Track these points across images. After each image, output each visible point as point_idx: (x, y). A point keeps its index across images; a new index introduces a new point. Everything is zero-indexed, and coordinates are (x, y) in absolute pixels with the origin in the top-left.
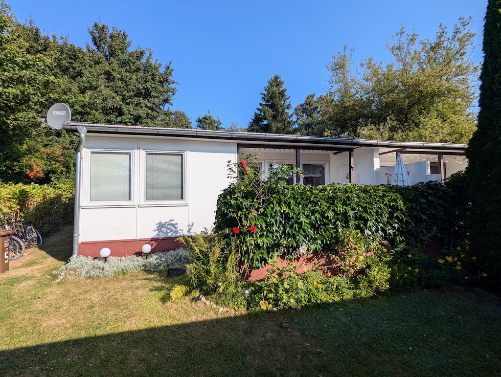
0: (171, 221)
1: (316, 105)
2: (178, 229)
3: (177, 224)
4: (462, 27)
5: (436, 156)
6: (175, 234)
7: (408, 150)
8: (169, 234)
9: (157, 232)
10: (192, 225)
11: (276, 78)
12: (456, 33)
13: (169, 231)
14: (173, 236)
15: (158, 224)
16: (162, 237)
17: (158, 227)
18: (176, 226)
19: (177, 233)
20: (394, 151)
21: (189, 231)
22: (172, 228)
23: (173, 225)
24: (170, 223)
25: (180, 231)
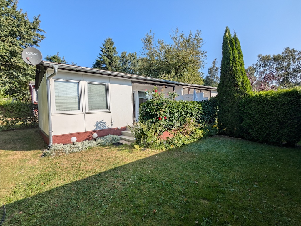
0: (102, 120)
1: (128, 58)
2: (106, 125)
3: (106, 122)
4: (198, 34)
5: (199, 90)
6: (105, 127)
7: (193, 87)
8: (102, 128)
9: (96, 127)
10: (113, 122)
11: (110, 40)
12: (196, 36)
13: (102, 126)
14: (104, 128)
15: (96, 123)
16: (99, 129)
17: (96, 124)
18: (105, 123)
19: (106, 127)
20: (187, 88)
21: (112, 126)
22: (103, 124)
23: (104, 123)
24: (102, 121)
25: (108, 126)
